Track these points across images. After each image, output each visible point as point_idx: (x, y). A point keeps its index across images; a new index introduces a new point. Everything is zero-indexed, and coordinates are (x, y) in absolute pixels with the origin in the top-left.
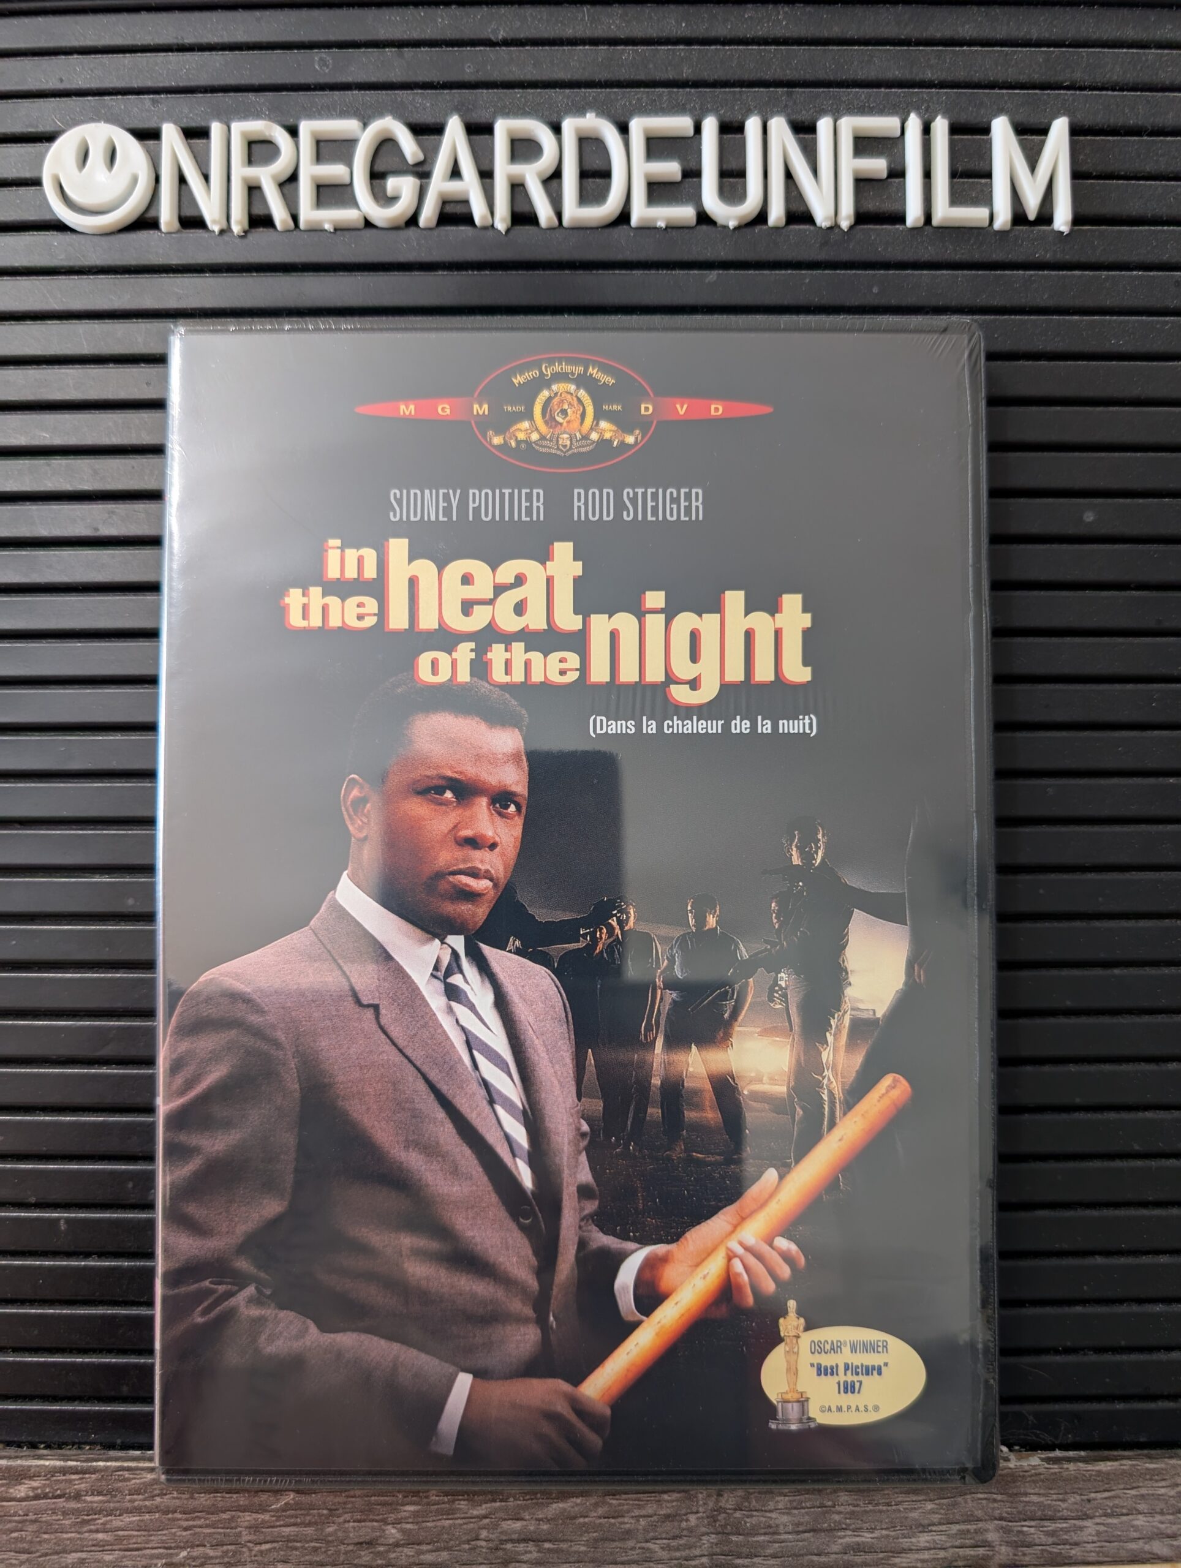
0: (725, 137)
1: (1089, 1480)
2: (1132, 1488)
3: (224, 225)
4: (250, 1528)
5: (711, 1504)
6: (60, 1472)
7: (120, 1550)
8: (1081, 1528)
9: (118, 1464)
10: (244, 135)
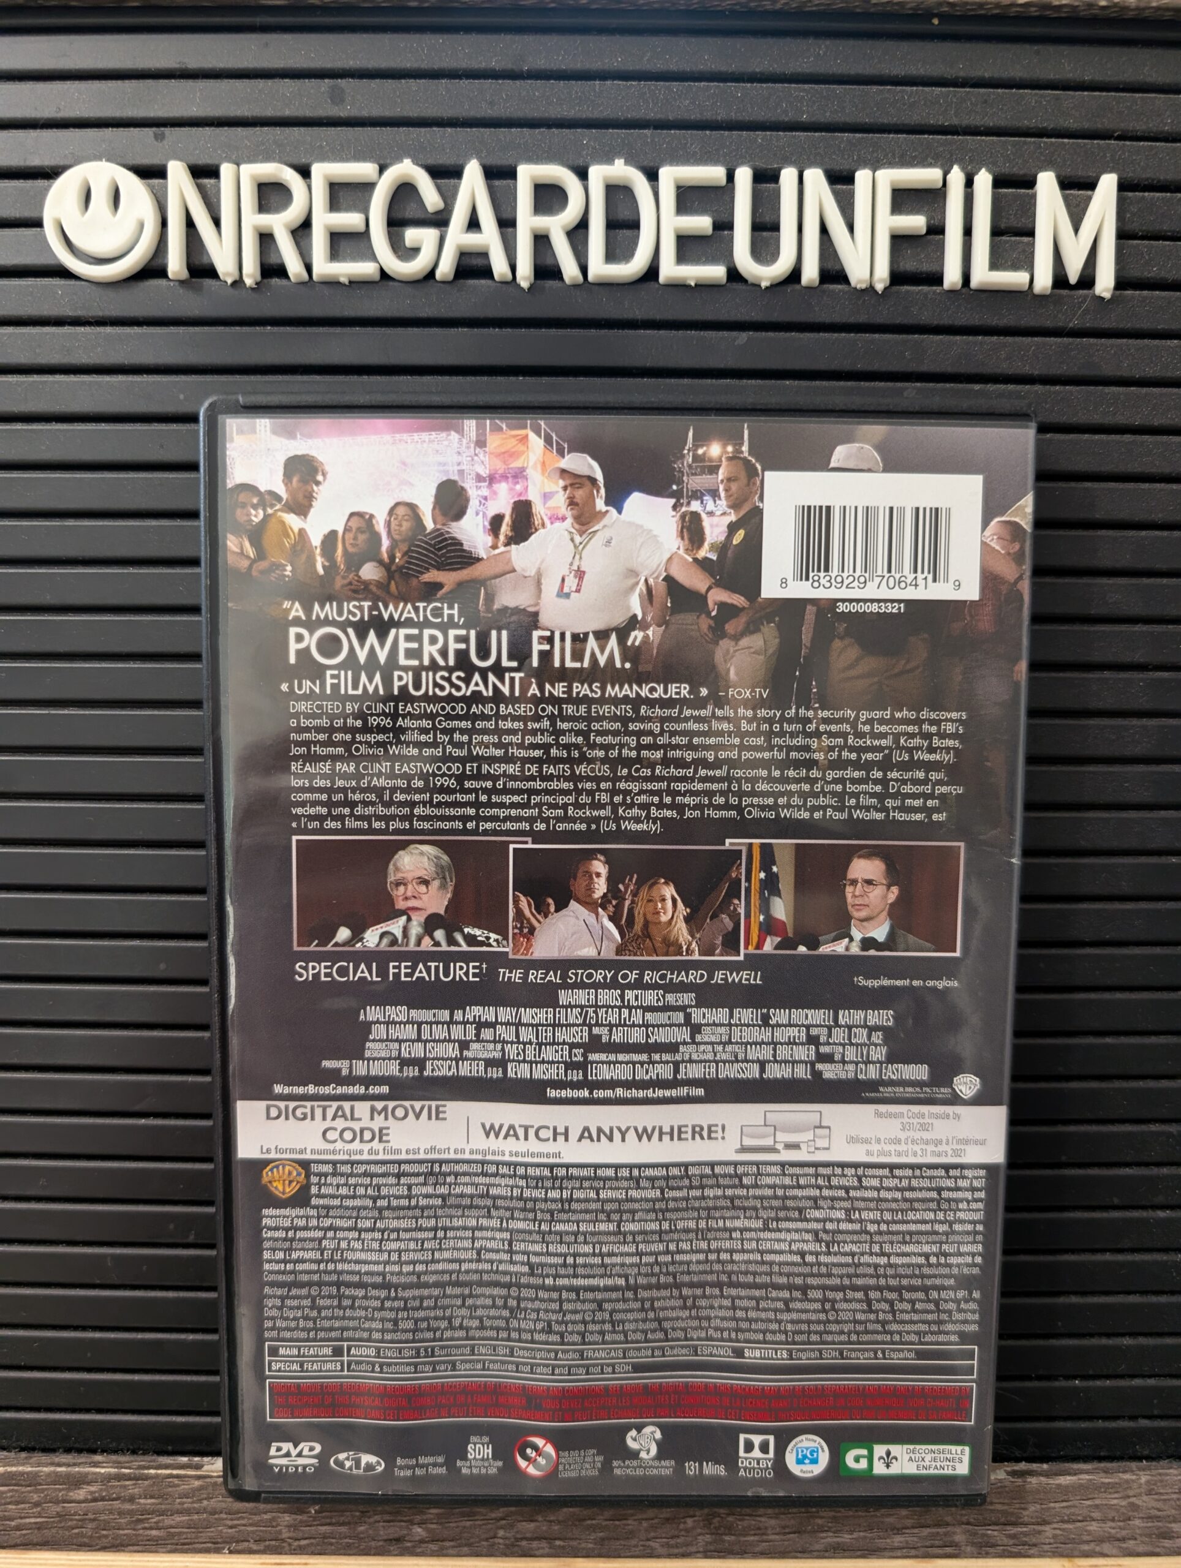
0: (759, 187)
1: (1048, 1493)
2: (1088, 1499)
3: (236, 277)
6: (115, 1478)
7: (171, 1544)
8: (1040, 1532)
9: (169, 1472)
10: (254, 178)
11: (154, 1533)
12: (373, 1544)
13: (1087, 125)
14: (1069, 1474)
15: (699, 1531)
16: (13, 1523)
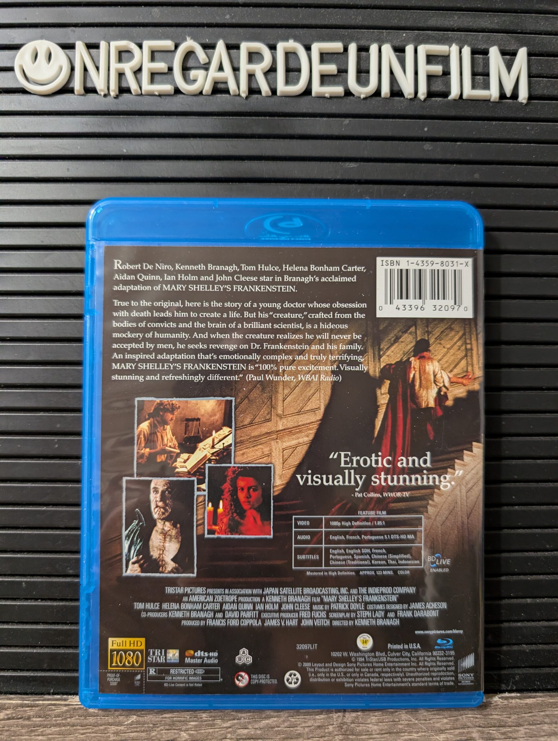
0: (360, 53)
1: (522, 708)
2: (542, 712)
3: (106, 92)
4: (114, 733)
5: (340, 721)
6: (20, 706)
8: (518, 731)
9: (49, 702)
10: (116, 48)
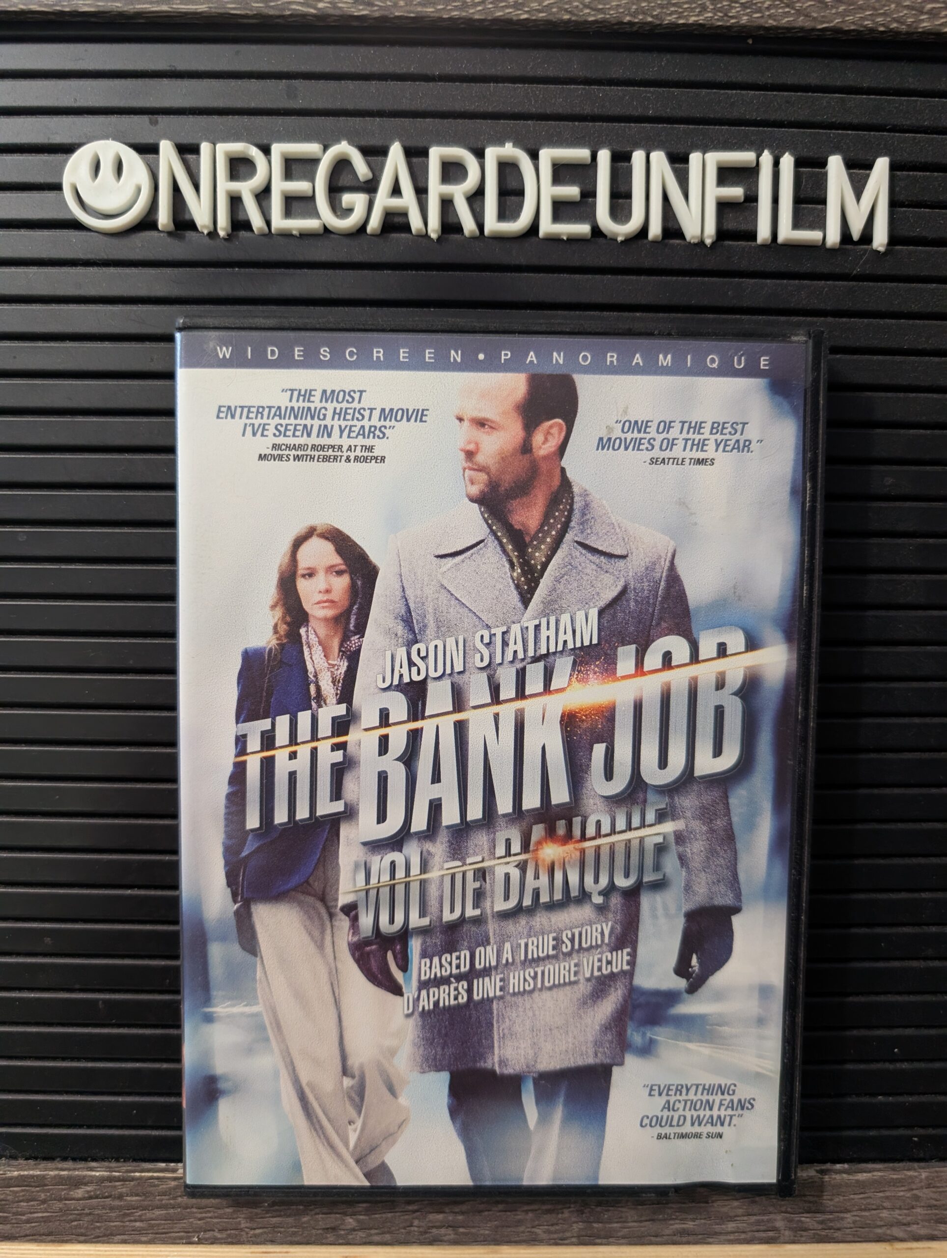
0: (616, 165)
2: (880, 1192)
3: (212, 229)
4: (247, 1218)
6: (107, 1180)
7: (152, 1233)
8: (842, 1219)
9: (150, 1174)
10: (227, 154)
11: (138, 1224)
12: (314, 1232)
13: (865, 119)
14: (865, 1172)
15: (573, 1219)
16: (24, 1218)
